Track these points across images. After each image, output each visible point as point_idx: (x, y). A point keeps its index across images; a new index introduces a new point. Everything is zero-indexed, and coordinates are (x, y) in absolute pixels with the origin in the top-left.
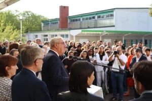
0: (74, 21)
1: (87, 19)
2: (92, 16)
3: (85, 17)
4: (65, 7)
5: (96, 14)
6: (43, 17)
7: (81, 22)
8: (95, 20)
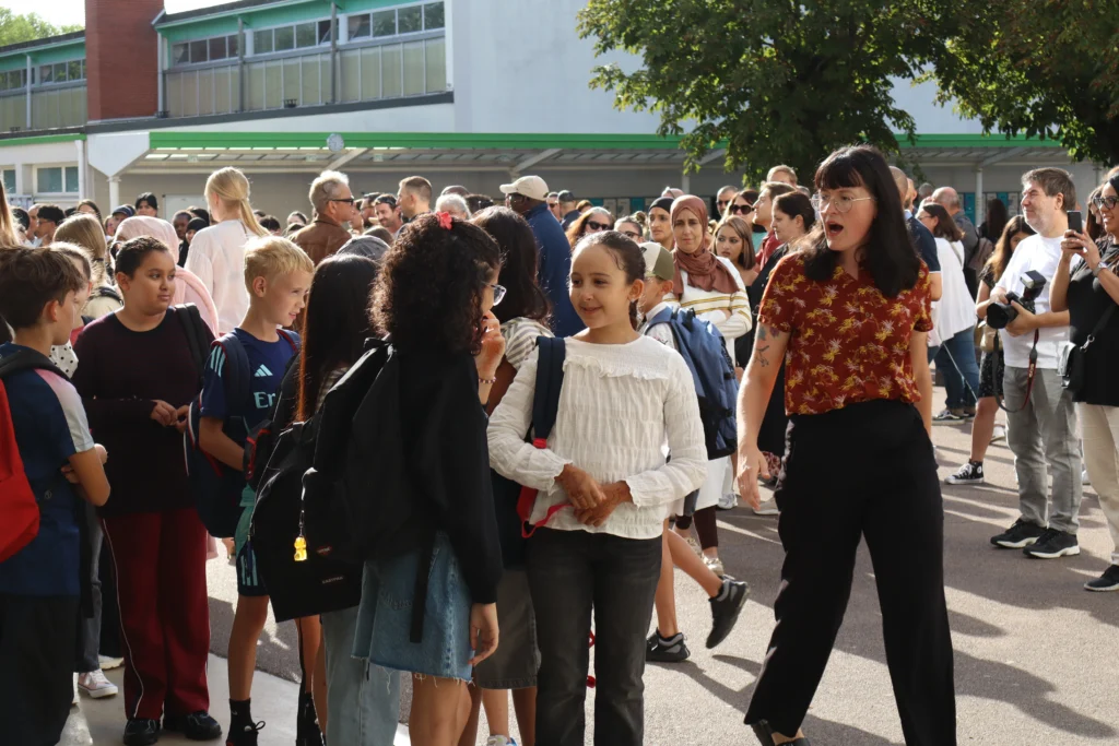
0: (200, 52)
1: (284, 40)
3: (273, 27)
7: (246, 68)
8: (337, 50)
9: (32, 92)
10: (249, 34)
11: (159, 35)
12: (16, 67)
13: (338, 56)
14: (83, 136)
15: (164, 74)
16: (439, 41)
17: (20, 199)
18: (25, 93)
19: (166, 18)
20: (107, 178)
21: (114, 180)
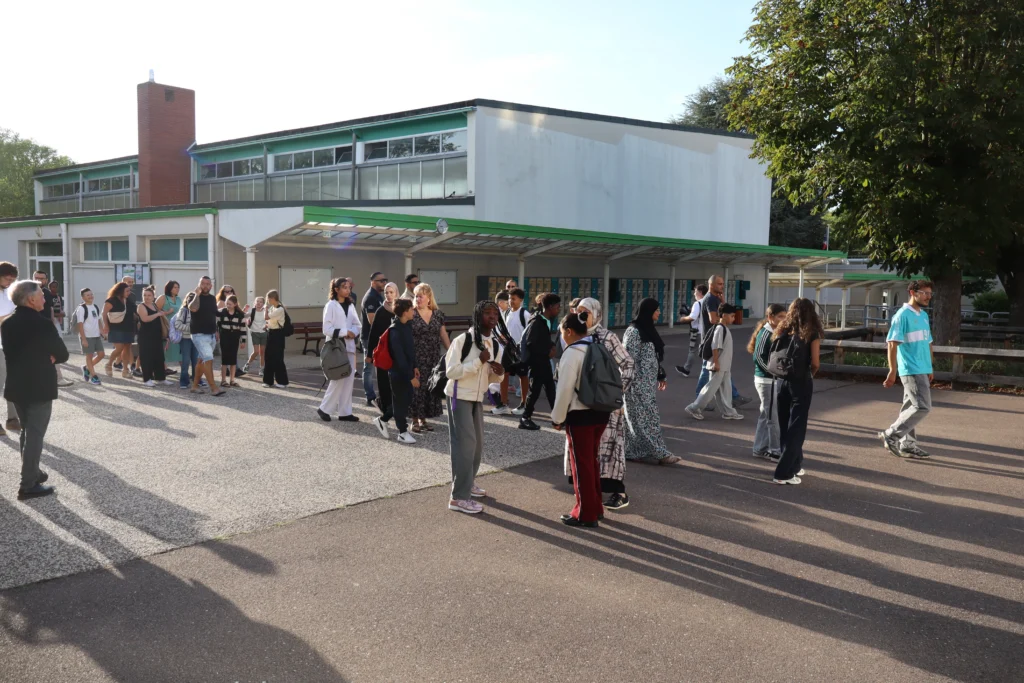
0: (225, 170)
1: (303, 161)
2: (333, 146)
3: (293, 152)
4: (170, 93)
5: (361, 134)
6: (46, 151)
7: (268, 180)
8: (356, 167)
9: (83, 197)
10: (271, 158)
11: (192, 159)
12: (72, 181)
13: (357, 171)
14: (214, 211)
15: (195, 185)
16: (463, 159)
17: (134, 265)
18: (78, 198)
19: (196, 147)
20: (245, 248)
21: (252, 252)
